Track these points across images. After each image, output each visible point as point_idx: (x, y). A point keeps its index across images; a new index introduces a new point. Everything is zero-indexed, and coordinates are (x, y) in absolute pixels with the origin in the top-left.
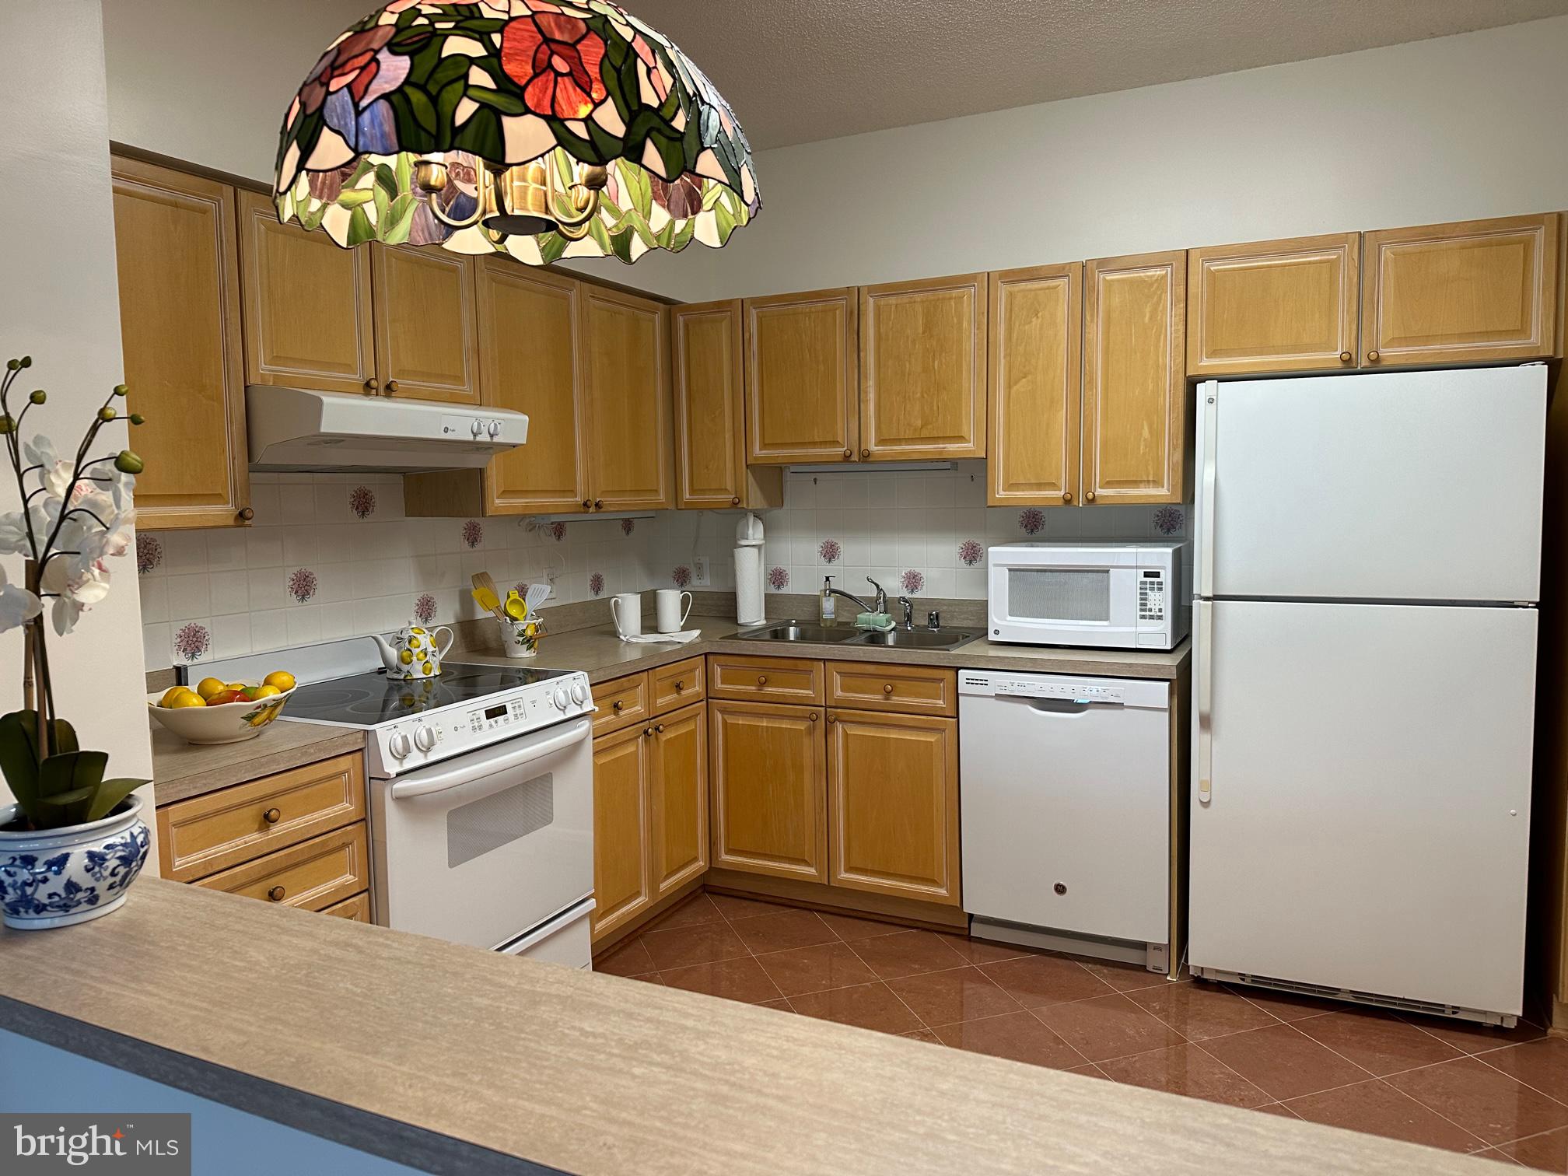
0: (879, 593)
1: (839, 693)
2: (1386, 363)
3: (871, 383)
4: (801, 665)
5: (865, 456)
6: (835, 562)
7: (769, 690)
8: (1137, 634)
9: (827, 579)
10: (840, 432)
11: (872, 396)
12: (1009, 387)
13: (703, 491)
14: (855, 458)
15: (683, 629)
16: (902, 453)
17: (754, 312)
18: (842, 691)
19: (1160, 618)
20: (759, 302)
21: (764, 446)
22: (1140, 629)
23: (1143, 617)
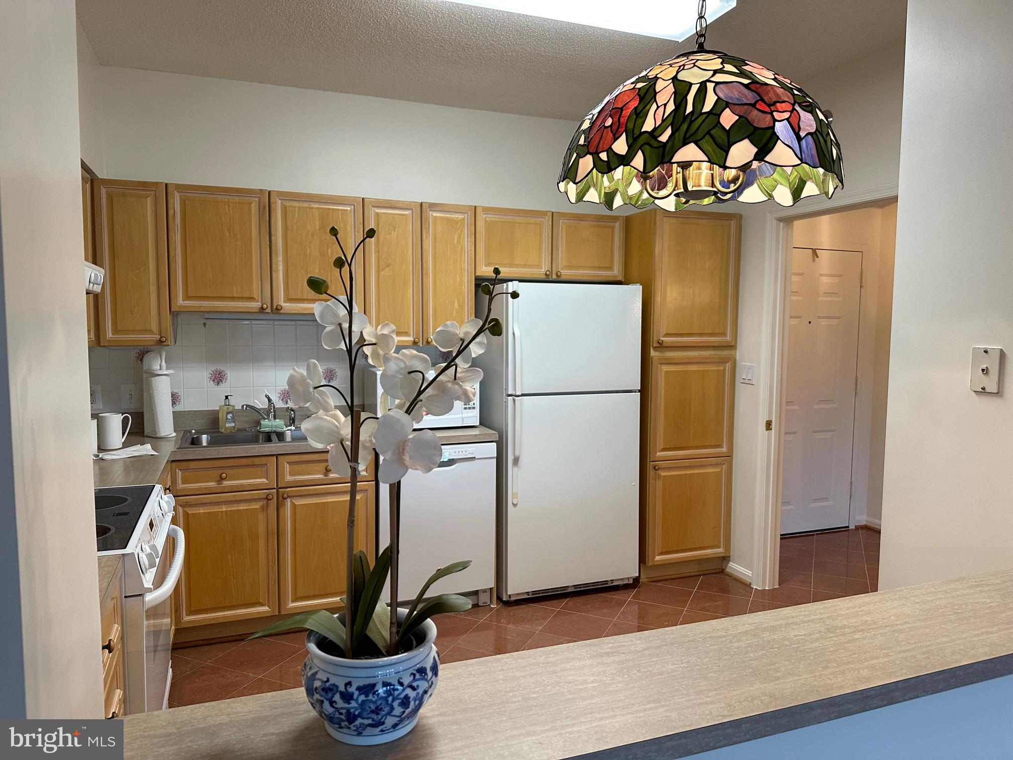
0: (270, 405)
1: (289, 478)
2: (563, 278)
3: (280, 258)
4: (257, 461)
5: (277, 310)
6: (222, 385)
7: (226, 483)
8: (463, 419)
9: (227, 397)
10: (255, 291)
11: (281, 268)
12: (378, 271)
13: (126, 332)
14: (269, 310)
15: (125, 445)
16: (306, 309)
17: (177, 195)
18: (290, 475)
19: (474, 408)
20: (180, 188)
21: (187, 297)
22: (464, 415)
23: (465, 408)
